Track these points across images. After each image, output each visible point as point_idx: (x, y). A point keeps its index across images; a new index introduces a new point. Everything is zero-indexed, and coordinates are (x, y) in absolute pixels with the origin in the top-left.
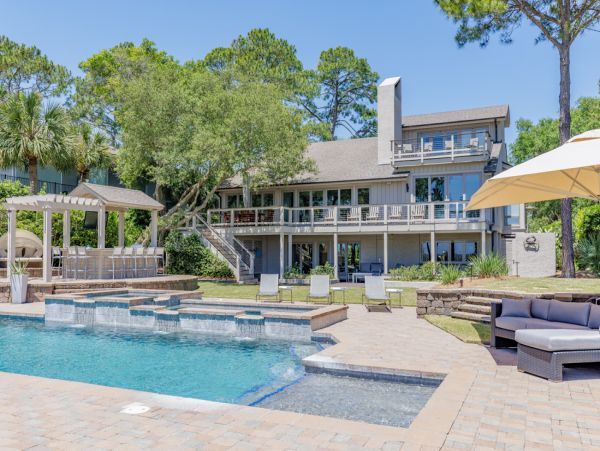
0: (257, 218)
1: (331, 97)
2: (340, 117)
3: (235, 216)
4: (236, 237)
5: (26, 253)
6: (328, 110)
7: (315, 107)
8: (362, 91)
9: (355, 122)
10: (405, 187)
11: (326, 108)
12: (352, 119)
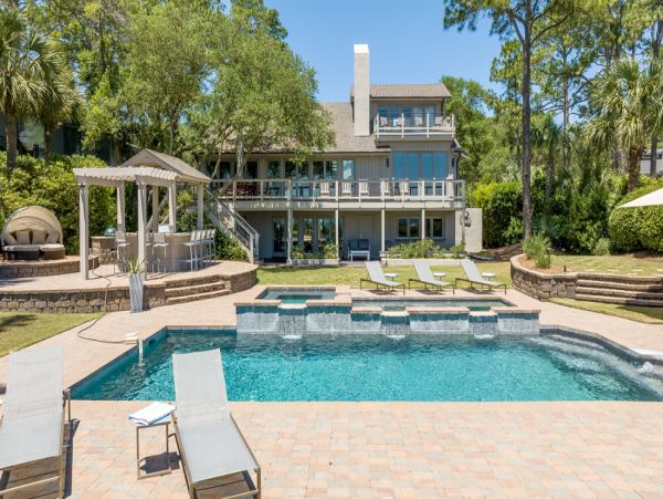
5: (34, 240)
10: (385, 161)
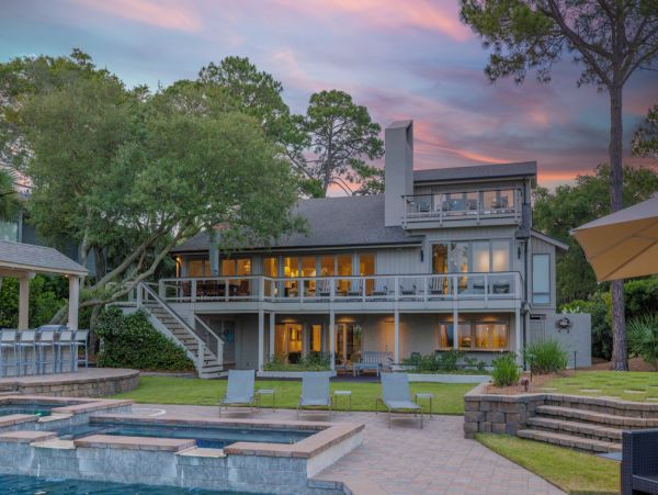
0: (227, 292)
1: (324, 150)
2: (334, 173)
3: (198, 287)
4: (199, 315)
6: (320, 164)
7: (304, 161)
8: (360, 145)
9: (351, 180)
10: (419, 255)
11: (317, 162)
12: (348, 178)
